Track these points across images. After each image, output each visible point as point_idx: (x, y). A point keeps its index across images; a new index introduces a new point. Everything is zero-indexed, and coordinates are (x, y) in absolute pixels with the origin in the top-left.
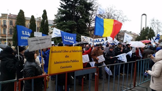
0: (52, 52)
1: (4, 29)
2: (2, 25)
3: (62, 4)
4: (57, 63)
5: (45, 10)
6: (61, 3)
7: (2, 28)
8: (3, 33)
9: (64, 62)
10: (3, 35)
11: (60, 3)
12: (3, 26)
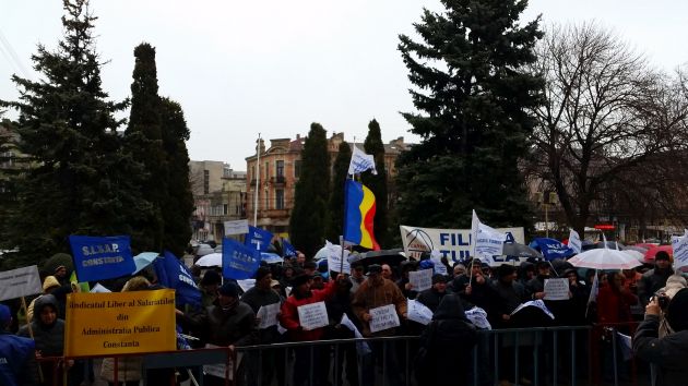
0: (74, 306)
1: (277, 191)
2: (272, 178)
3: (417, 96)
4: (92, 332)
5: (374, 120)
6: (415, 93)
7: (272, 190)
8: (275, 206)
9: (114, 331)
10: (274, 213)
11: (411, 92)
12: (275, 180)
